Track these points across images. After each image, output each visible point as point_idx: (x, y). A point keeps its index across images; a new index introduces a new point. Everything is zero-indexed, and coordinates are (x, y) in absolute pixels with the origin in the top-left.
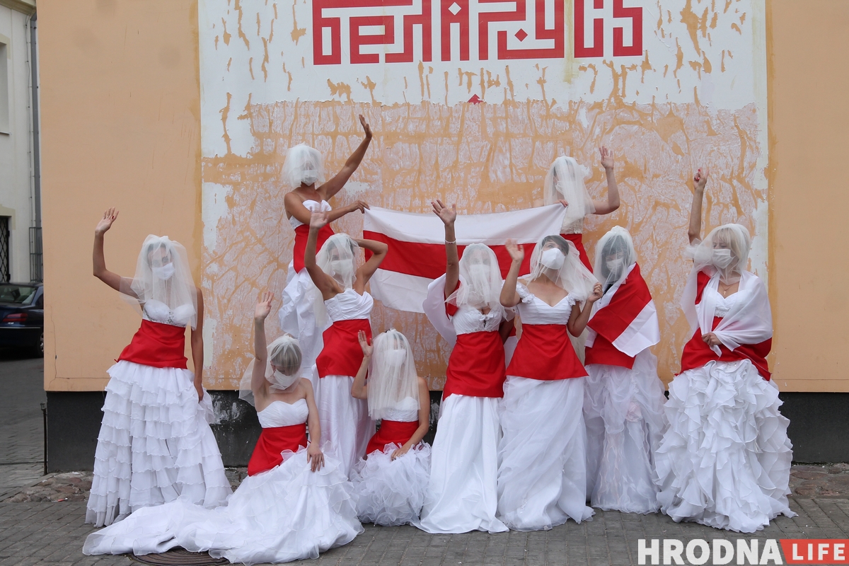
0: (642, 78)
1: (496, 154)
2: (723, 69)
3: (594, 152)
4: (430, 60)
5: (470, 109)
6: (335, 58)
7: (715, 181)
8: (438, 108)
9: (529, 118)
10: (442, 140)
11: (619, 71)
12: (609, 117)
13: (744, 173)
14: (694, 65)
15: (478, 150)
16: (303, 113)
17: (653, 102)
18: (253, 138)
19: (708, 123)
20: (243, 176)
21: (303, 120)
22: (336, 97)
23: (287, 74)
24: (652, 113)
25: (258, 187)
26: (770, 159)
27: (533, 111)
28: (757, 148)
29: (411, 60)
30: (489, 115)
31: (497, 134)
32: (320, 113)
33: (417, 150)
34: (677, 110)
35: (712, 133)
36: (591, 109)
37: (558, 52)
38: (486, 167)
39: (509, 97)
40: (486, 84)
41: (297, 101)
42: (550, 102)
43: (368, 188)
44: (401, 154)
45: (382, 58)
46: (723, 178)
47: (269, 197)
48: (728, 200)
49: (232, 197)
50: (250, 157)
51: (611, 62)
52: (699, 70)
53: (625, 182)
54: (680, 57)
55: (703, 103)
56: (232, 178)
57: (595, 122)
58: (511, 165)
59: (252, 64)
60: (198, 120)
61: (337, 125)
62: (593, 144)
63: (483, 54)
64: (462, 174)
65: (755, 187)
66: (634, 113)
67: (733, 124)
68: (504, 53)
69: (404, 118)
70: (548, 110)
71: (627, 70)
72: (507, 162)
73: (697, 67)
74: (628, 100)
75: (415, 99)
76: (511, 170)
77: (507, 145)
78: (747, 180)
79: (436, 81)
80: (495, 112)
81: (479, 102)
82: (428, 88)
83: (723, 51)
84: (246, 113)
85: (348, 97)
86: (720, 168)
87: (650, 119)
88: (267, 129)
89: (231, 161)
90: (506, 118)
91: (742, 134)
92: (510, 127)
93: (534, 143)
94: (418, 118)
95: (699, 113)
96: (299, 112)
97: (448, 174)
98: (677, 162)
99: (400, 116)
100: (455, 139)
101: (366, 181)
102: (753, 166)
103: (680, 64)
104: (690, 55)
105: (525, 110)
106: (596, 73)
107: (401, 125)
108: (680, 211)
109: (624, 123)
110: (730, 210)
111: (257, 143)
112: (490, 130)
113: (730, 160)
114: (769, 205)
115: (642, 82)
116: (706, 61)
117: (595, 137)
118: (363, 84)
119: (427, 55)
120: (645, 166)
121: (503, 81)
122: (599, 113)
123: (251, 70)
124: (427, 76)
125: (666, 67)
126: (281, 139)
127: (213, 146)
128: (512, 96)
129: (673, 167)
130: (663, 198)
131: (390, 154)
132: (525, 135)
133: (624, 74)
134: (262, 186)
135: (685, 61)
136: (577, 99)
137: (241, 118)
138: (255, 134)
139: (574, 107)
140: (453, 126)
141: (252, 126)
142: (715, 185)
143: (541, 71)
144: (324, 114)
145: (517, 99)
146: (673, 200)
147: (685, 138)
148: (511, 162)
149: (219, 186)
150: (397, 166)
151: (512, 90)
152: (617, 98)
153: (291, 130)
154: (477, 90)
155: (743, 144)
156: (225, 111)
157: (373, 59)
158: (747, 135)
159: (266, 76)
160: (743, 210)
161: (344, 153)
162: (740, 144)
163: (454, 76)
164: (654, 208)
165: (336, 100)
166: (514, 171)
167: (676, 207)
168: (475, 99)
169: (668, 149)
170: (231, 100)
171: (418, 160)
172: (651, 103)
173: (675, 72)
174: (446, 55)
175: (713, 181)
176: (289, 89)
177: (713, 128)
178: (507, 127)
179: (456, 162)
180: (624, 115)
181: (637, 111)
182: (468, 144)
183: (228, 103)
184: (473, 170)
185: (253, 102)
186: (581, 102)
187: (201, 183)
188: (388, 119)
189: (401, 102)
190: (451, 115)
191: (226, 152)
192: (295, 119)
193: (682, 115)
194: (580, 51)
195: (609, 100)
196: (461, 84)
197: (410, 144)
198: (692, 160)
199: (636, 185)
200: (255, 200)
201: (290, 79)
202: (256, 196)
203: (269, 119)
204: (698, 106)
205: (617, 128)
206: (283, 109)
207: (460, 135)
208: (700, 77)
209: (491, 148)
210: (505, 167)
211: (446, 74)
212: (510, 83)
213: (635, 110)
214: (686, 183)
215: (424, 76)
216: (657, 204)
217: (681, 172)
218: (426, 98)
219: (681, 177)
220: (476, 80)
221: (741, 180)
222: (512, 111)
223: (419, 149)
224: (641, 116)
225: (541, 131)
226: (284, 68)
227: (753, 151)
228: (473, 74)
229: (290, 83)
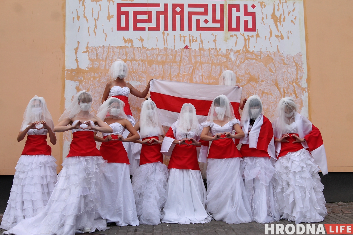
0: (256, 41)
1: (196, 71)
2: (288, 38)
3: (237, 71)
4: (167, 30)
5: (185, 51)
6: (126, 28)
7: (286, 84)
8: (171, 50)
9: (210, 56)
10: (173, 64)
11: (247, 37)
12: (243, 56)
13: (298, 80)
14: (277, 36)
15: (188, 68)
16: (112, 51)
17: (261, 51)
18: (89, 61)
19: (283, 60)
20: (84, 77)
21: (112, 54)
22: (127, 45)
23: (105, 34)
24: (260, 55)
25: (91, 83)
26: (308, 75)
27: (212, 53)
28: (303, 70)
29: (159, 30)
30: (193, 54)
31: (196, 62)
32: (119, 51)
33: (162, 68)
34: (271, 54)
35: (284, 64)
36: (235, 53)
37: (221, 29)
38: (192, 76)
39: (201, 47)
40: (191, 41)
41: (109, 46)
42: (218, 50)
43: (140, 84)
44: (155, 70)
45: (147, 29)
46: (290, 83)
47: (96, 87)
48: (292, 91)
49: (79, 87)
50: (87, 69)
51: (243, 34)
52: (279, 38)
53: (250, 83)
54: (271, 33)
55: (281, 52)
56: (79, 78)
57: (237, 58)
58: (202, 75)
59: (89, 29)
60: (64, 53)
61: (127, 56)
62: (236, 67)
63: (190, 29)
64: (181, 79)
65: (302, 86)
66: (253, 55)
67: (293, 60)
68: (199, 28)
69: (156, 54)
70: (218, 53)
71: (250, 37)
72: (200, 74)
73: (278, 37)
74: (251, 49)
75: (161, 46)
76: (202, 77)
77: (201, 67)
78: (299, 83)
79: (170, 39)
80: (195, 53)
81: (189, 48)
82: (167, 42)
83: (288, 31)
84: (86, 50)
85: (132, 45)
86: (288, 78)
87: (259, 57)
88: (95, 58)
89: (79, 71)
90: (200, 56)
91: (296, 65)
92: (202, 59)
93: (212, 66)
94: (162, 54)
95: (279, 56)
96: (110, 51)
97: (175, 79)
98: (271, 75)
99: (154, 54)
100: (178, 64)
101: (139, 81)
102: (301, 78)
103: (271, 36)
104: (275, 32)
105: (208, 52)
106: (237, 38)
107: (155, 57)
108: (272, 96)
109: (249, 59)
110: (293, 96)
111: (91, 63)
112: (193, 60)
113: (292, 75)
114: (308, 94)
115: (256, 42)
116: (281, 35)
117: (237, 64)
118: (138, 39)
119: (166, 28)
120: (258, 77)
121: (199, 40)
122: (239, 55)
123: (89, 32)
124: (166, 37)
125: (266, 36)
126: (102, 62)
127: (70, 64)
128: (203, 46)
129: (269, 78)
130: (266, 90)
131: (150, 69)
132: (208, 63)
133: (249, 39)
134: (93, 82)
135: (273, 35)
136: (229, 49)
137: (84, 52)
138: (90, 59)
139: (228, 51)
140: (177, 58)
141: (89, 56)
142: (287, 85)
143: (214, 36)
144: (121, 52)
145: (204, 48)
146: (270, 91)
147: (274, 66)
148: (202, 74)
149: (73, 82)
150: (153, 75)
151: (202, 44)
152: (246, 48)
153: (106, 58)
154: (187, 43)
155: (297, 69)
156: (76, 50)
157: (143, 29)
158: (298, 65)
159: (95, 35)
160: (298, 96)
161: (130, 68)
162: (296, 69)
163: (177, 38)
164: (262, 94)
165: (126, 46)
166: (204, 78)
167: (271, 94)
168: (187, 47)
169: (267, 70)
170: (79, 45)
171: (162, 72)
172: (260, 51)
173: (269, 39)
174: (174, 29)
175: (285, 83)
176: (106, 40)
177: (285, 62)
178: (200, 59)
179: (179, 73)
180: (249, 55)
181: (254, 54)
182: (184, 66)
183: (78, 46)
184: (186, 77)
185: (89, 46)
186: (231, 50)
187: (65, 80)
188: (149, 55)
189: (155, 47)
190: (176, 54)
191: (76, 67)
192: (108, 53)
193: (272, 56)
194: (231, 29)
195: (243, 49)
196: (181, 41)
197: (159, 65)
198: (277, 75)
199: (254, 85)
200: (89, 88)
201: (106, 36)
202: (90, 87)
203: (96, 53)
204: (279, 53)
205: (246, 61)
206: (103, 49)
207: (180, 62)
208: (279, 41)
209: (194, 68)
210: (199, 76)
211: (174, 36)
212: (202, 41)
213: (253, 53)
214: (275, 84)
215: (165, 37)
216: (263, 93)
217: (273, 79)
218: (166, 46)
219: (273, 82)
220: (187, 39)
221: (297, 84)
222: (202, 52)
223: (163, 68)
224: (256, 56)
225: (215, 61)
226: (104, 31)
227: (301, 72)
228: (186, 37)
229: (106, 38)
